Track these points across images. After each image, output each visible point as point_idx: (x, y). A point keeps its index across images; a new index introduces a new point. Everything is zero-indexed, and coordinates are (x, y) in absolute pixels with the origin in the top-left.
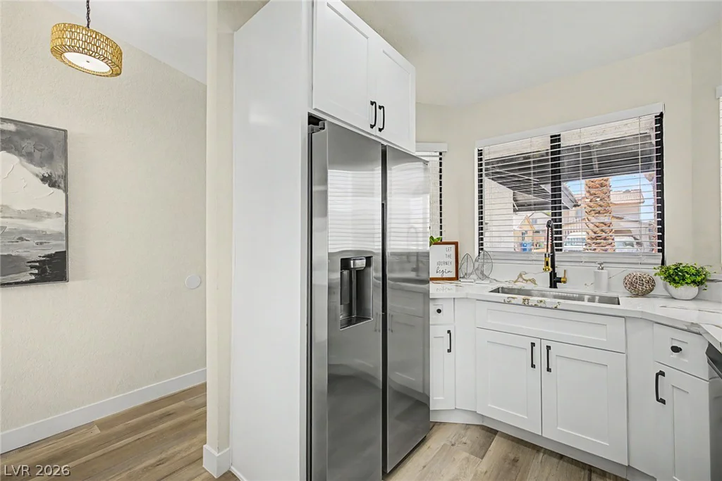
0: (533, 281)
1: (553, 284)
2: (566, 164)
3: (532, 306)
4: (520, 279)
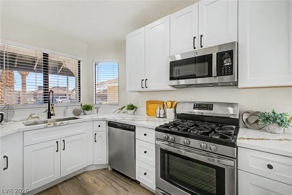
0: (38, 117)
1: (49, 117)
2: (51, 67)
3: (58, 126)
4: (30, 118)
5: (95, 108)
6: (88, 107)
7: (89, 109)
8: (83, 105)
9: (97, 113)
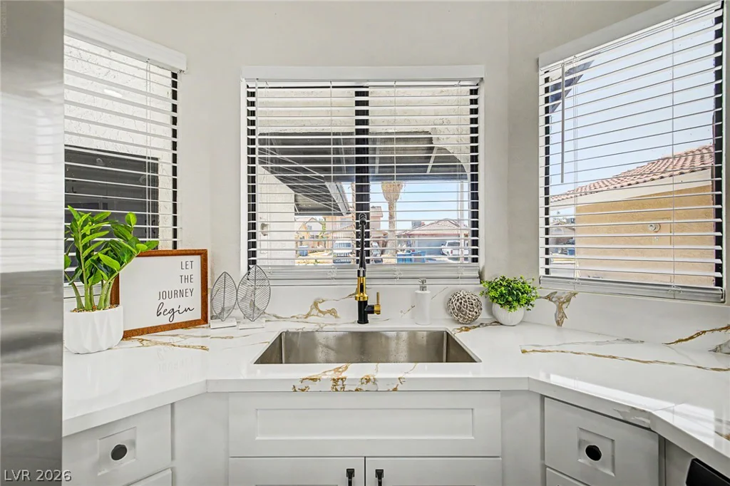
0: (333, 313)
1: (362, 317)
4: (315, 312)
5: (549, 298)
6: (510, 293)
7: (518, 301)
8: (487, 278)
9: (559, 323)
